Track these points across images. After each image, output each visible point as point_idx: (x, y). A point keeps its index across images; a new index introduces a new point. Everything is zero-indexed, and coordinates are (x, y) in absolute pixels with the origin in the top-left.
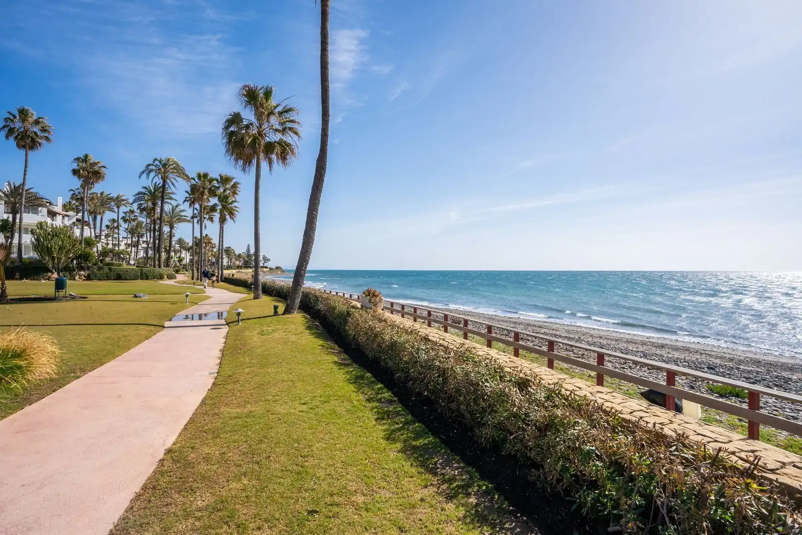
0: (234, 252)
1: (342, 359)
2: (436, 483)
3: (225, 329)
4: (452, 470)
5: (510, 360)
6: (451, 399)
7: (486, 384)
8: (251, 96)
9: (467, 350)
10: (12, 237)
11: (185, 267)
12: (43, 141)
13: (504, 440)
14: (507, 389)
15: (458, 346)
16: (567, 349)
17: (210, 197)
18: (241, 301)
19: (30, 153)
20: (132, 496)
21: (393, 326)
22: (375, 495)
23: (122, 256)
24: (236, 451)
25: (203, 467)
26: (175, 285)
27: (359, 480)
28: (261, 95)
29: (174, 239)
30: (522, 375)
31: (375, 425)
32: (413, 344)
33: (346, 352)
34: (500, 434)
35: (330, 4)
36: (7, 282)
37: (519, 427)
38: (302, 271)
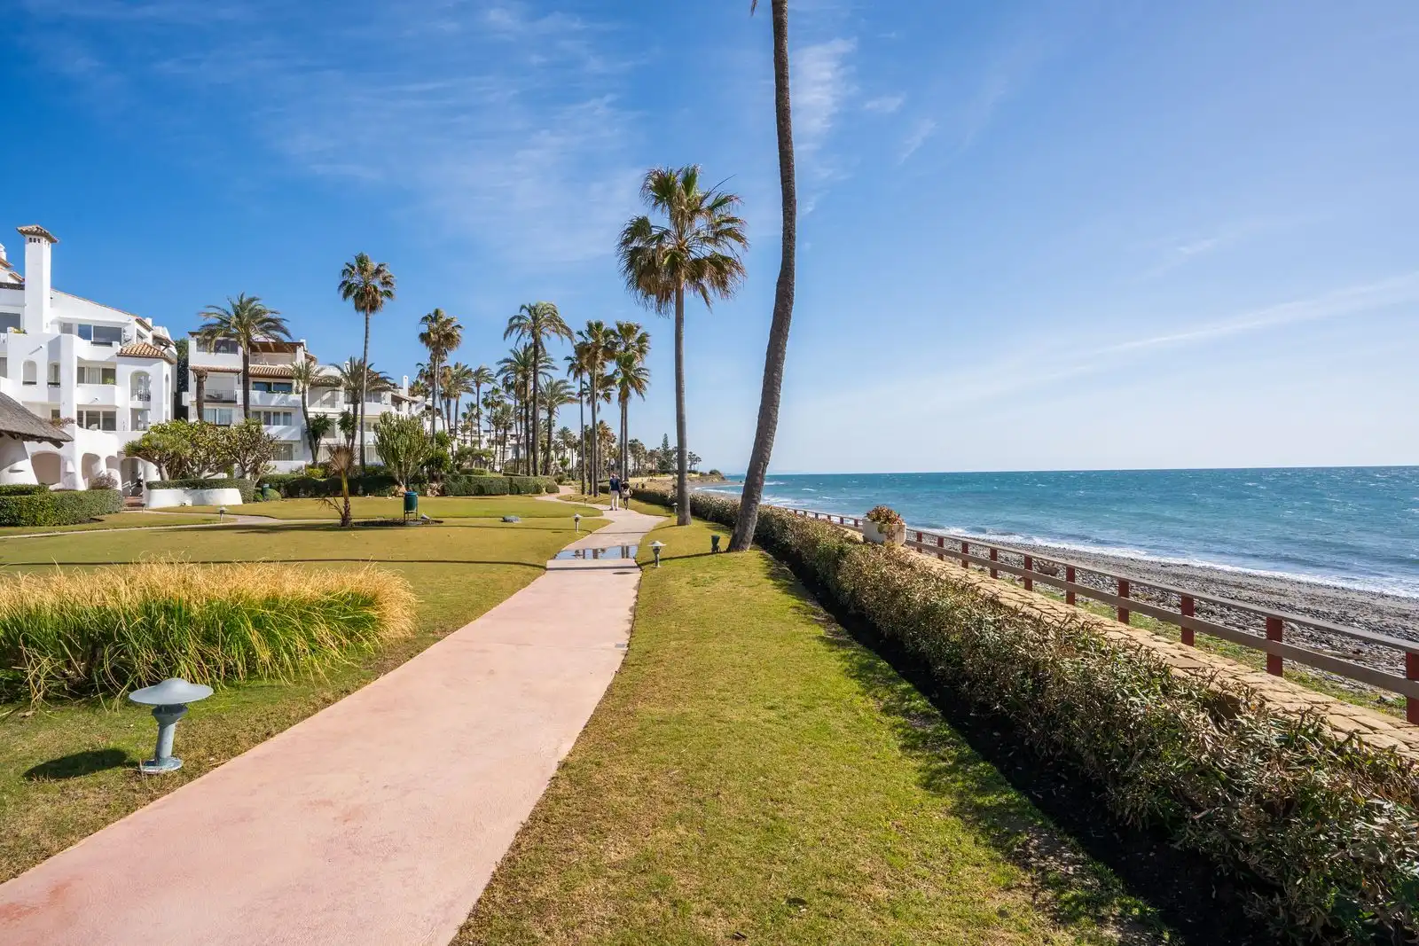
0: (643, 448)
1: (834, 632)
2: (1029, 884)
3: (636, 576)
4: (1061, 864)
5: (1184, 653)
6: (1051, 721)
7: (1132, 699)
8: (663, 189)
9: (1083, 628)
10: (353, 437)
11: (570, 474)
12: (384, 299)
13: (1179, 820)
14: (1182, 713)
15: (1062, 620)
16: (1312, 636)
17: (605, 360)
18: (660, 527)
19: (371, 316)
20: (518, 828)
21: (927, 576)
22: (908, 888)
23: (484, 459)
24: (664, 778)
25: (615, 798)
26: (559, 503)
27: (877, 856)
28: (679, 184)
29: (556, 430)
30: (1214, 686)
31: (900, 758)
32: (970, 611)
33: (840, 621)
34: (1170, 805)
35: (788, 6)
36: (350, 499)
37: (1216, 798)
38: (758, 478)
